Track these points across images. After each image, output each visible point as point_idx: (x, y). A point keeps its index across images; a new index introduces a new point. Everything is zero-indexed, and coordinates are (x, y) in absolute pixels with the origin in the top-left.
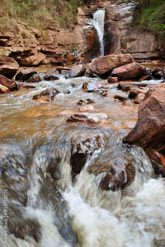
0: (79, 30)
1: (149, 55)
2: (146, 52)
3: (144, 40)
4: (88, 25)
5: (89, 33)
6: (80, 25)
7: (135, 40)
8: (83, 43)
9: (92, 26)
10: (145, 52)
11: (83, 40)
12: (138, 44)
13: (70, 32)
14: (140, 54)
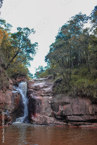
0: (9, 93)
1: (86, 117)
2: (83, 115)
3: (78, 104)
4: (16, 90)
5: (16, 96)
6: (10, 89)
7: (68, 103)
8: (12, 104)
9: (18, 92)
10: (81, 115)
11: (12, 101)
12: (72, 108)
13: (4, 92)
14: (75, 116)
